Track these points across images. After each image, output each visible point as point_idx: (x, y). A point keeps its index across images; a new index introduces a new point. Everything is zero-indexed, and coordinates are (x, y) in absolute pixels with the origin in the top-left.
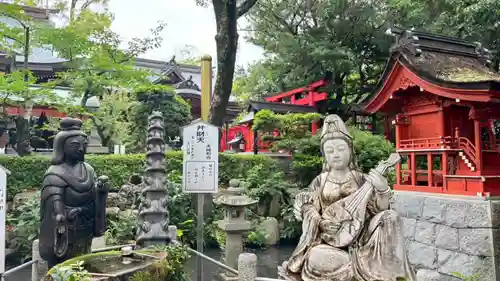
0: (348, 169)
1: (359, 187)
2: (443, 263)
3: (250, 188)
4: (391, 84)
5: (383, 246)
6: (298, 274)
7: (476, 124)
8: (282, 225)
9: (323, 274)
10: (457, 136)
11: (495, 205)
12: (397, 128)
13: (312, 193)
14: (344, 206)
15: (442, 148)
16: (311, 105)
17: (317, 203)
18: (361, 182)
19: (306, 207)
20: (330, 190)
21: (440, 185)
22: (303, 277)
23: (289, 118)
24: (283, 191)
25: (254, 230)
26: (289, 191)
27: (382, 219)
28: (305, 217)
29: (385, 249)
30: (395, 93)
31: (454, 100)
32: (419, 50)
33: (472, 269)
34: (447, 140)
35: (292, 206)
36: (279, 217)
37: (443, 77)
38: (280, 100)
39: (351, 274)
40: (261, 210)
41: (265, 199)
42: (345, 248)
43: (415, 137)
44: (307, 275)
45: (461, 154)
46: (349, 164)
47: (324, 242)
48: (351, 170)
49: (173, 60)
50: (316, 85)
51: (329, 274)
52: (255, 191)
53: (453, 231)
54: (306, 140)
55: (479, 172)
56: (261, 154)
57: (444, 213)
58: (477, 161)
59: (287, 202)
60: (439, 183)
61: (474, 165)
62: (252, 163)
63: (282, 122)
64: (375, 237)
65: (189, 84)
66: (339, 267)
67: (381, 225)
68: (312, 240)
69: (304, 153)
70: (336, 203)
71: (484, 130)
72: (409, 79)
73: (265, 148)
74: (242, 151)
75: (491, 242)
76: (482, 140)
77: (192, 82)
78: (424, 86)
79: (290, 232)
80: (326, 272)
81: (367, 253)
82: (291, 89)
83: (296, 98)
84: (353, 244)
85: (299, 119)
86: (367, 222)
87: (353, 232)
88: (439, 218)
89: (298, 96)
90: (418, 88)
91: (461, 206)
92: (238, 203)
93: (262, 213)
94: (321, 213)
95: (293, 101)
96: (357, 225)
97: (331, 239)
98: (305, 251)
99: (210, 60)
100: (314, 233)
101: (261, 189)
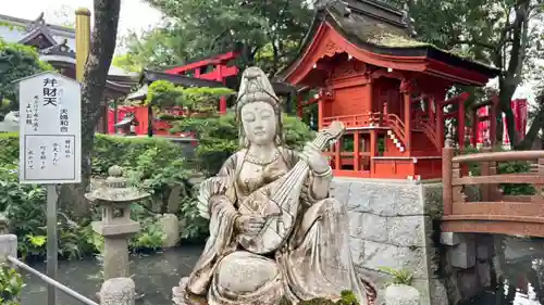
0: (272, 144)
1: (290, 169)
2: (370, 258)
3: (142, 179)
4: (315, 50)
5: (323, 248)
6: (203, 296)
7: (407, 98)
8: (183, 222)
9: (240, 296)
10: (385, 113)
11: (427, 189)
12: (320, 104)
13: (225, 179)
14: (269, 194)
15: (371, 126)
16: (218, 80)
17: (230, 193)
18: (291, 162)
19: (216, 200)
20: (250, 173)
21: (368, 168)
22: (211, 301)
23: (192, 92)
24: (184, 181)
25: (147, 231)
26: (192, 181)
27: (321, 211)
28: (214, 213)
29: (326, 253)
30: (319, 62)
31: (386, 69)
32: (349, 10)
33: (401, 262)
34: (377, 116)
35: (196, 199)
36: (179, 213)
37: (375, 41)
38: (183, 73)
39: (281, 292)
40: (157, 206)
41: (161, 192)
42: (271, 255)
43: (341, 114)
44: (215, 298)
45: (389, 133)
46: (275, 137)
47: (240, 248)
48: (277, 146)
49: (41, 18)
50: (224, 57)
51: (249, 295)
52: (148, 182)
53: (382, 220)
54: (214, 120)
55: (408, 153)
56: (158, 138)
57: (372, 199)
58: (407, 140)
59: (190, 195)
60: (366, 166)
61: (403, 145)
62: (145, 147)
63: (184, 97)
64: (311, 236)
65: (62, 49)
66: (264, 284)
67: (320, 219)
68: (223, 247)
69: (212, 135)
70: (258, 191)
71: (415, 105)
72: (336, 44)
73: (162, 131)
74: (133, 134)
75: (423, 231)
76: (413, 117)
77: (67, 48)
78: (354, 52)
79: (193, 231)
80: (244, 293)
81: (301, 260)
82: (194, 60)
83: (202, 73)
84: (281, 248)
85: (205, 94)
86: (300, 217)
87: (282, 231)
88: (365, 205)
89: (203, 69)
90: (345, 55)
91: (391, 191)
92: (121, 198)
93: (159, 209)
94: (236, 206)
95: (197, 75)
96: (287, 222)
97: (252, 243)
98: (213, 262)
99: (88, 14)
100: (226, 235)
101: (156, 179)
